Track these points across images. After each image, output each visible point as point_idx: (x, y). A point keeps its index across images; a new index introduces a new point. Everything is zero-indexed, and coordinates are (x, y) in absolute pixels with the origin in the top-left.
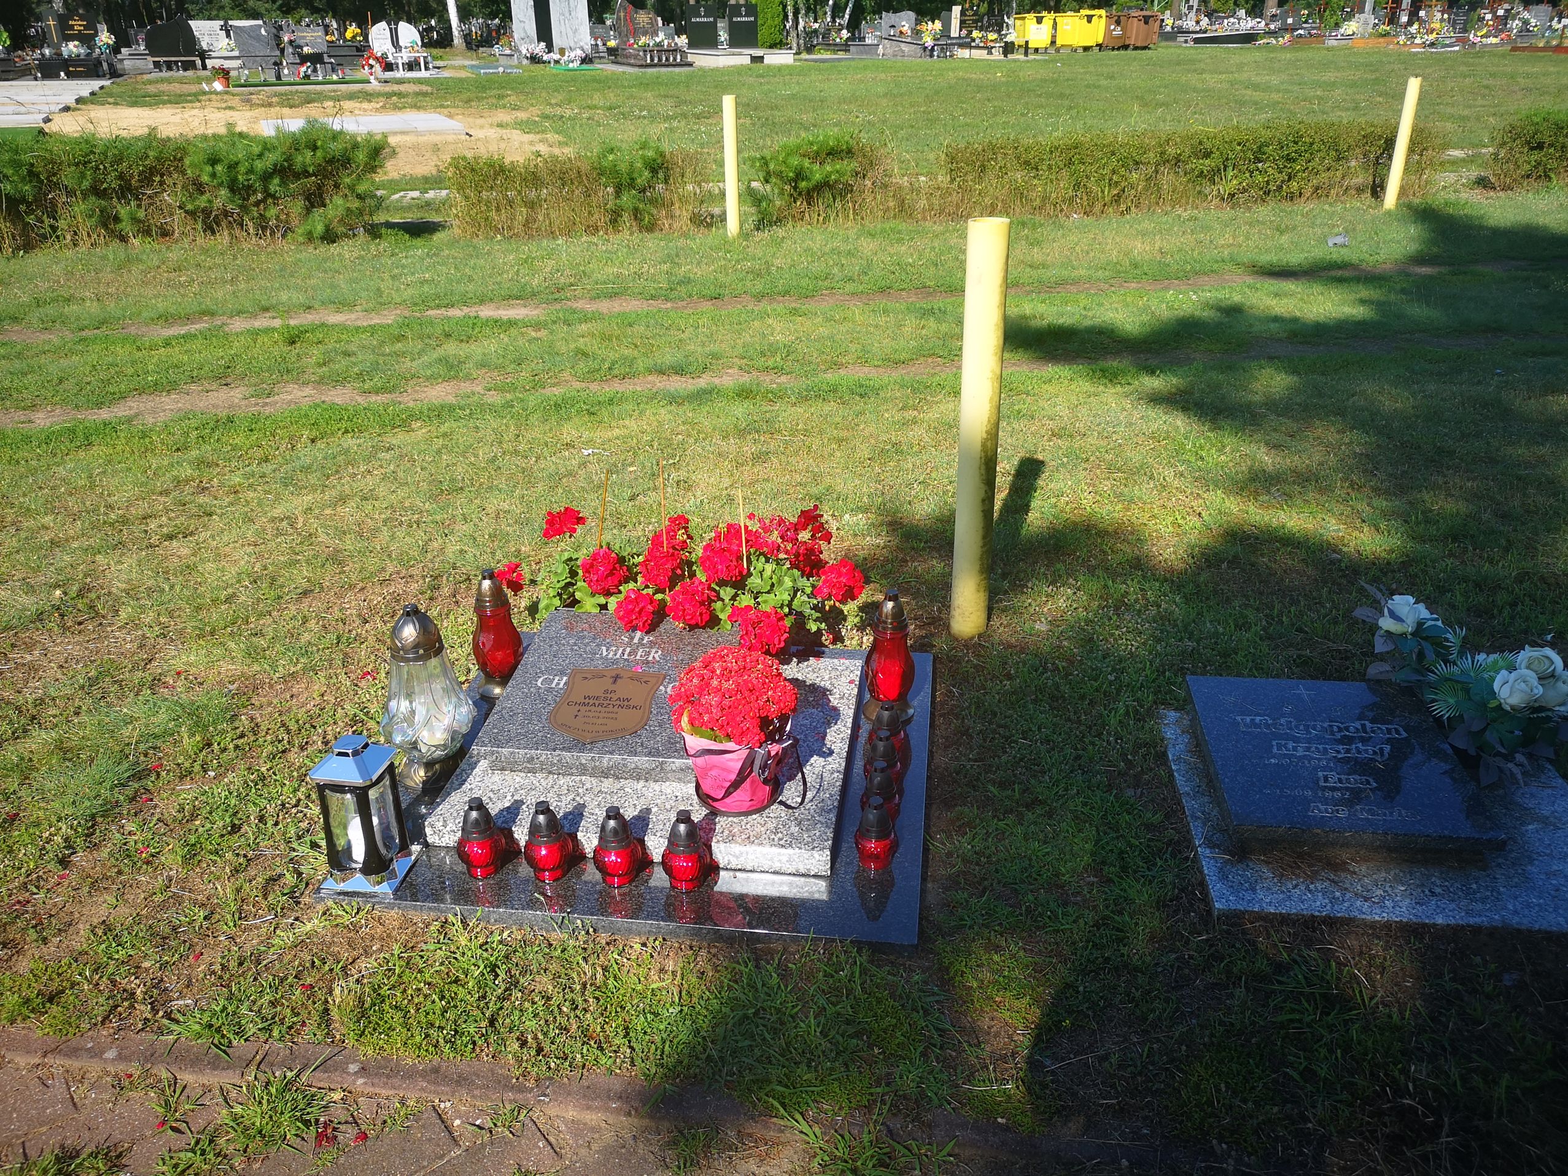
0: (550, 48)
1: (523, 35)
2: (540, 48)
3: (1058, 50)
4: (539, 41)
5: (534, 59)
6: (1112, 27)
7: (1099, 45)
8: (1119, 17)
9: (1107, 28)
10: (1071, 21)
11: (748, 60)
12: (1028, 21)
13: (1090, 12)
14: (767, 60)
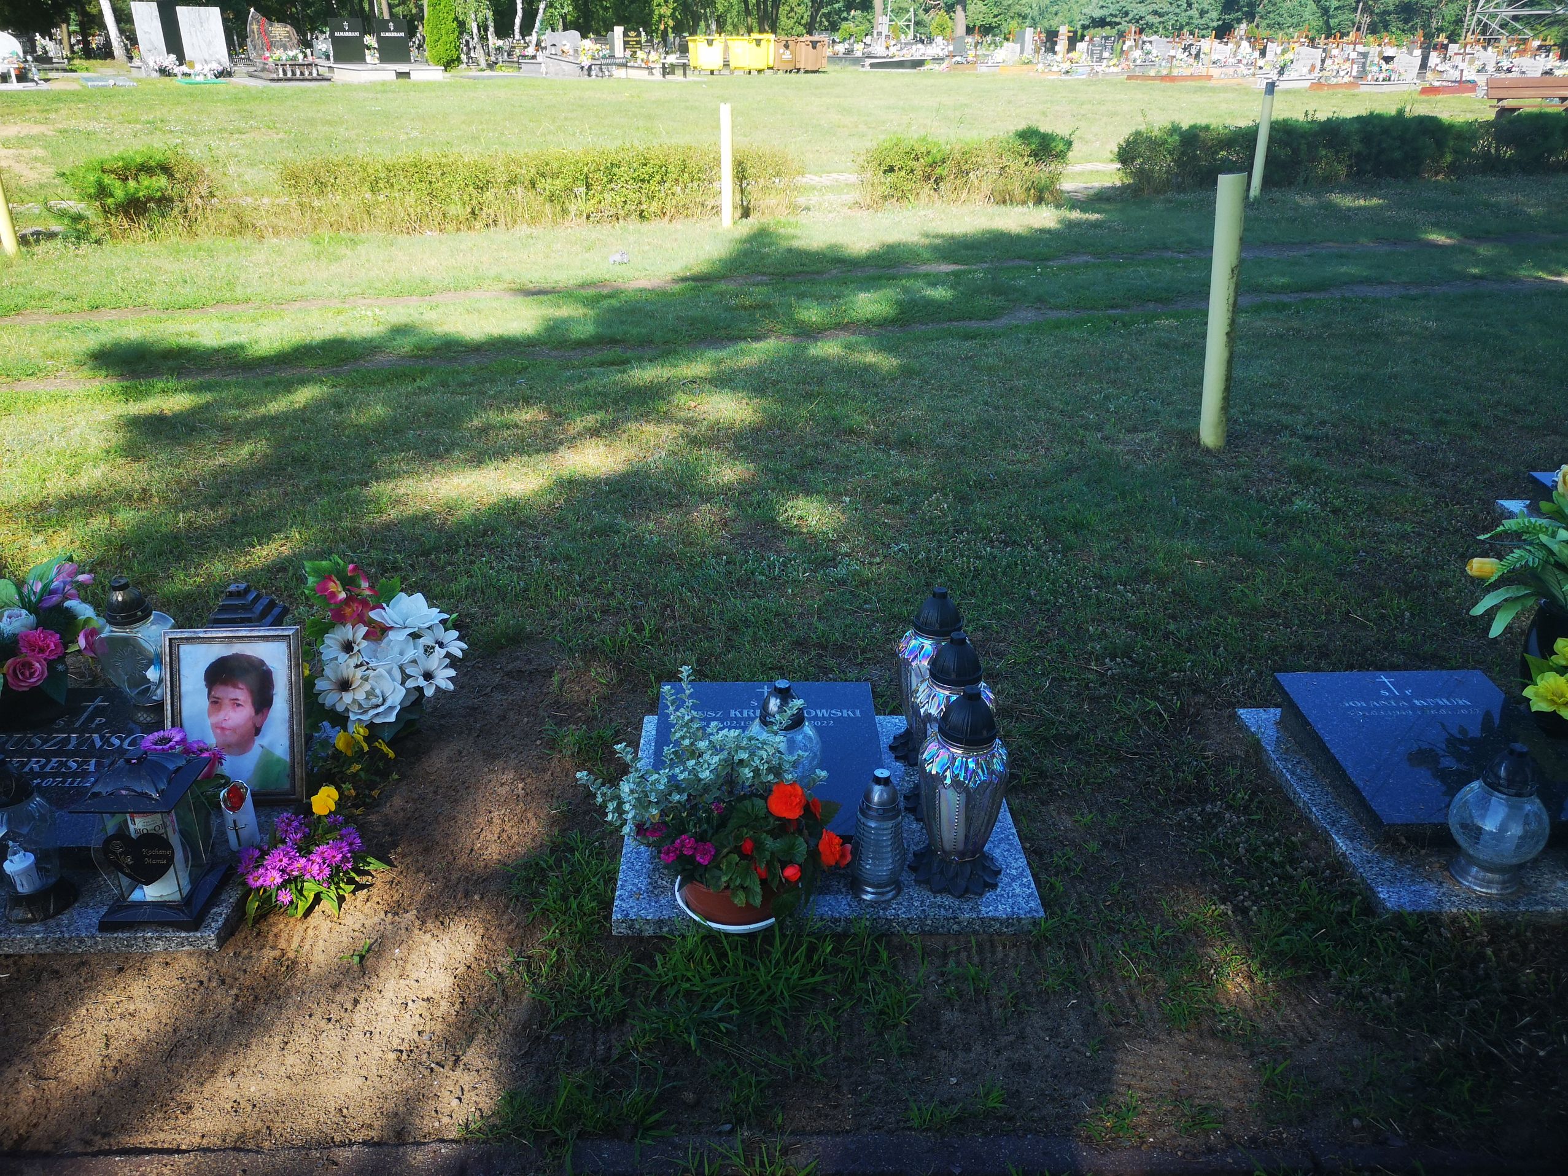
0: (181, 60)
1: (149, 47)
2: (170, 60)
4: (169, 52)
5: (164, 72)
6: (781, 51)
7: (771, 68)
8: (787, 41)
9: (776, 52)
10: (742, 44)
11: (393, 75)
12: (698, 43)
13: (757, 36)
14: (414, 76)
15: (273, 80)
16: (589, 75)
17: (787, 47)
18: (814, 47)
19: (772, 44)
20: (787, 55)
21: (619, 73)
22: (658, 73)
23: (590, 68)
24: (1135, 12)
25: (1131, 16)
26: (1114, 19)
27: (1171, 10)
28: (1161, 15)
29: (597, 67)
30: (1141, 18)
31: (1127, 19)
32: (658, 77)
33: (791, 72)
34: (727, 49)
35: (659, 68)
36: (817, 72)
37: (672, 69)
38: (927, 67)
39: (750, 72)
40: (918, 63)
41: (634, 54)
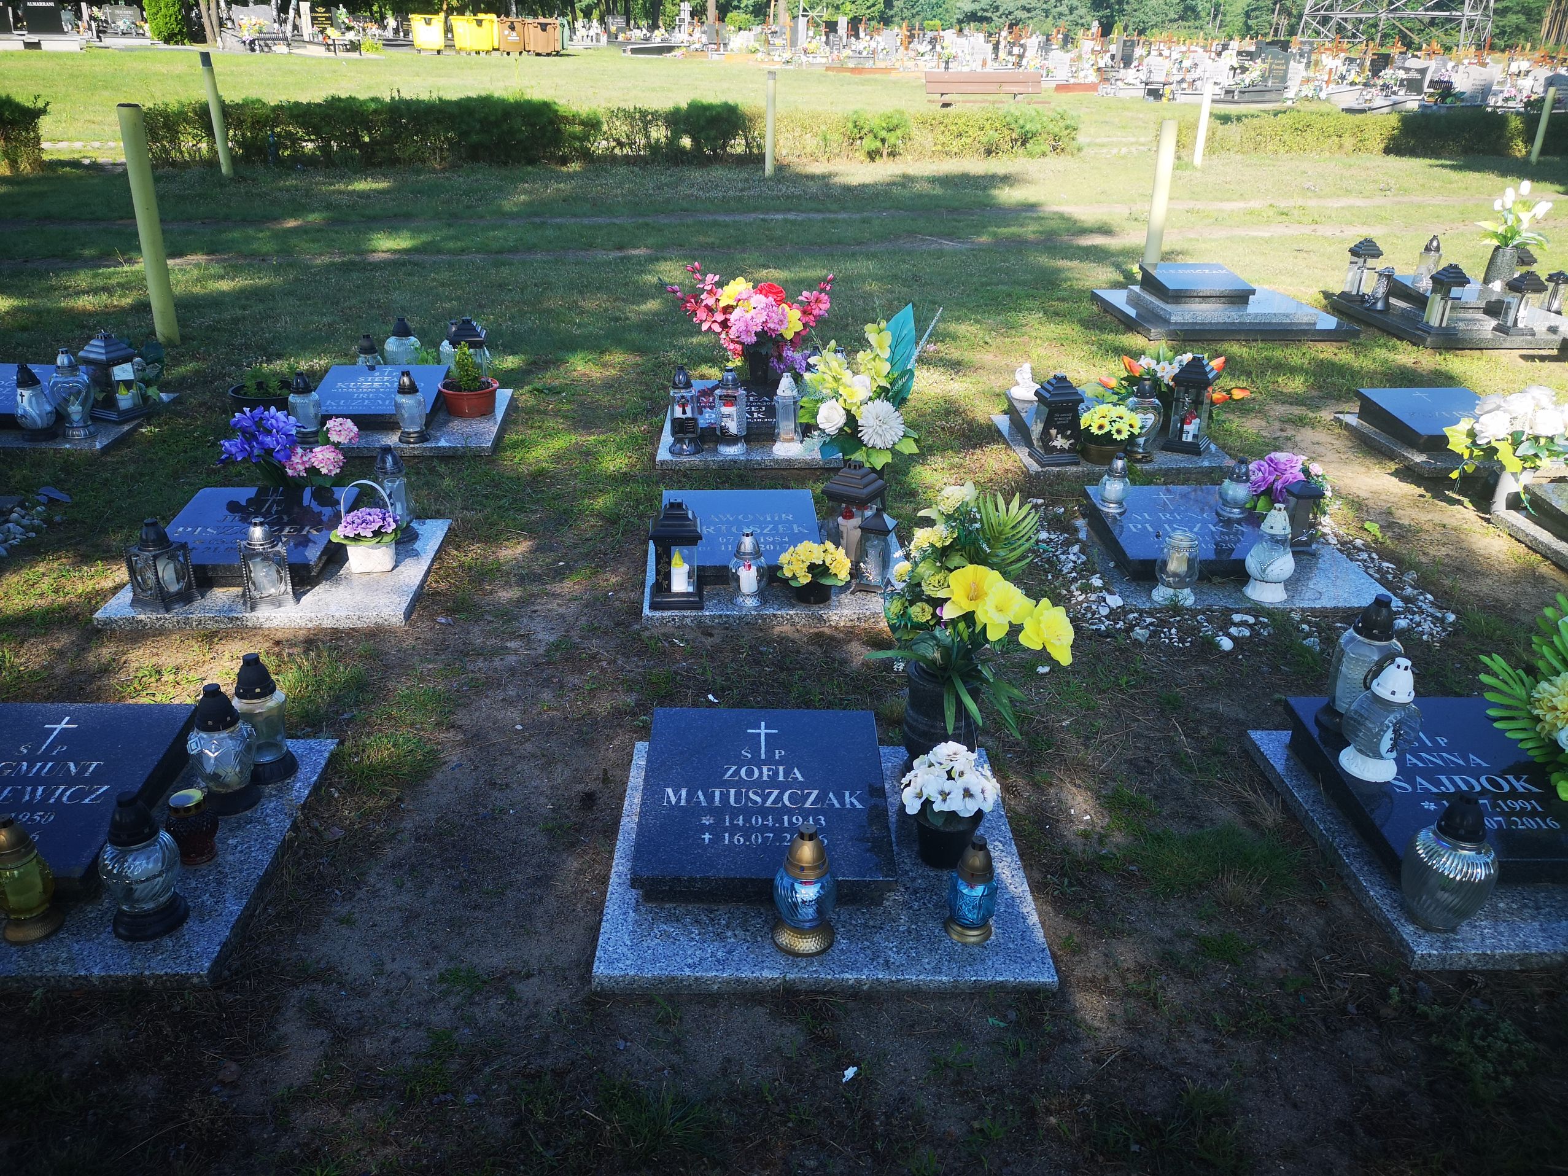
3: (458, 52)
6: (506, 32)
7: (498, 50)
8: (512, 23)
9: (501, 33)
10: (462, 24)
11: (21, 46)
12: (417, 21)
13: (481, 16)
14: (45, 45)
16: (253, 50)
17: (512, 28)
18: (544, 30)
19: (496, 24)
20: (514, 37)
21: (281, 48)
22: (332, 48)
23: (252, 43)
24: (1005, 6)
25: (1001, 10)
26: (985, 14)
27: (1038, 5)
29: (262, 43)
30: (1010, 13)
31: (998, 14)
32: (332, 54)
33: (521, 53)
34: (448, 29)
35: (334, 45)
36: (548, 55)
37: (354, 47)
38: (673, 53)
39: (478, 53)
40: (670, 49)
41: (322, 32)
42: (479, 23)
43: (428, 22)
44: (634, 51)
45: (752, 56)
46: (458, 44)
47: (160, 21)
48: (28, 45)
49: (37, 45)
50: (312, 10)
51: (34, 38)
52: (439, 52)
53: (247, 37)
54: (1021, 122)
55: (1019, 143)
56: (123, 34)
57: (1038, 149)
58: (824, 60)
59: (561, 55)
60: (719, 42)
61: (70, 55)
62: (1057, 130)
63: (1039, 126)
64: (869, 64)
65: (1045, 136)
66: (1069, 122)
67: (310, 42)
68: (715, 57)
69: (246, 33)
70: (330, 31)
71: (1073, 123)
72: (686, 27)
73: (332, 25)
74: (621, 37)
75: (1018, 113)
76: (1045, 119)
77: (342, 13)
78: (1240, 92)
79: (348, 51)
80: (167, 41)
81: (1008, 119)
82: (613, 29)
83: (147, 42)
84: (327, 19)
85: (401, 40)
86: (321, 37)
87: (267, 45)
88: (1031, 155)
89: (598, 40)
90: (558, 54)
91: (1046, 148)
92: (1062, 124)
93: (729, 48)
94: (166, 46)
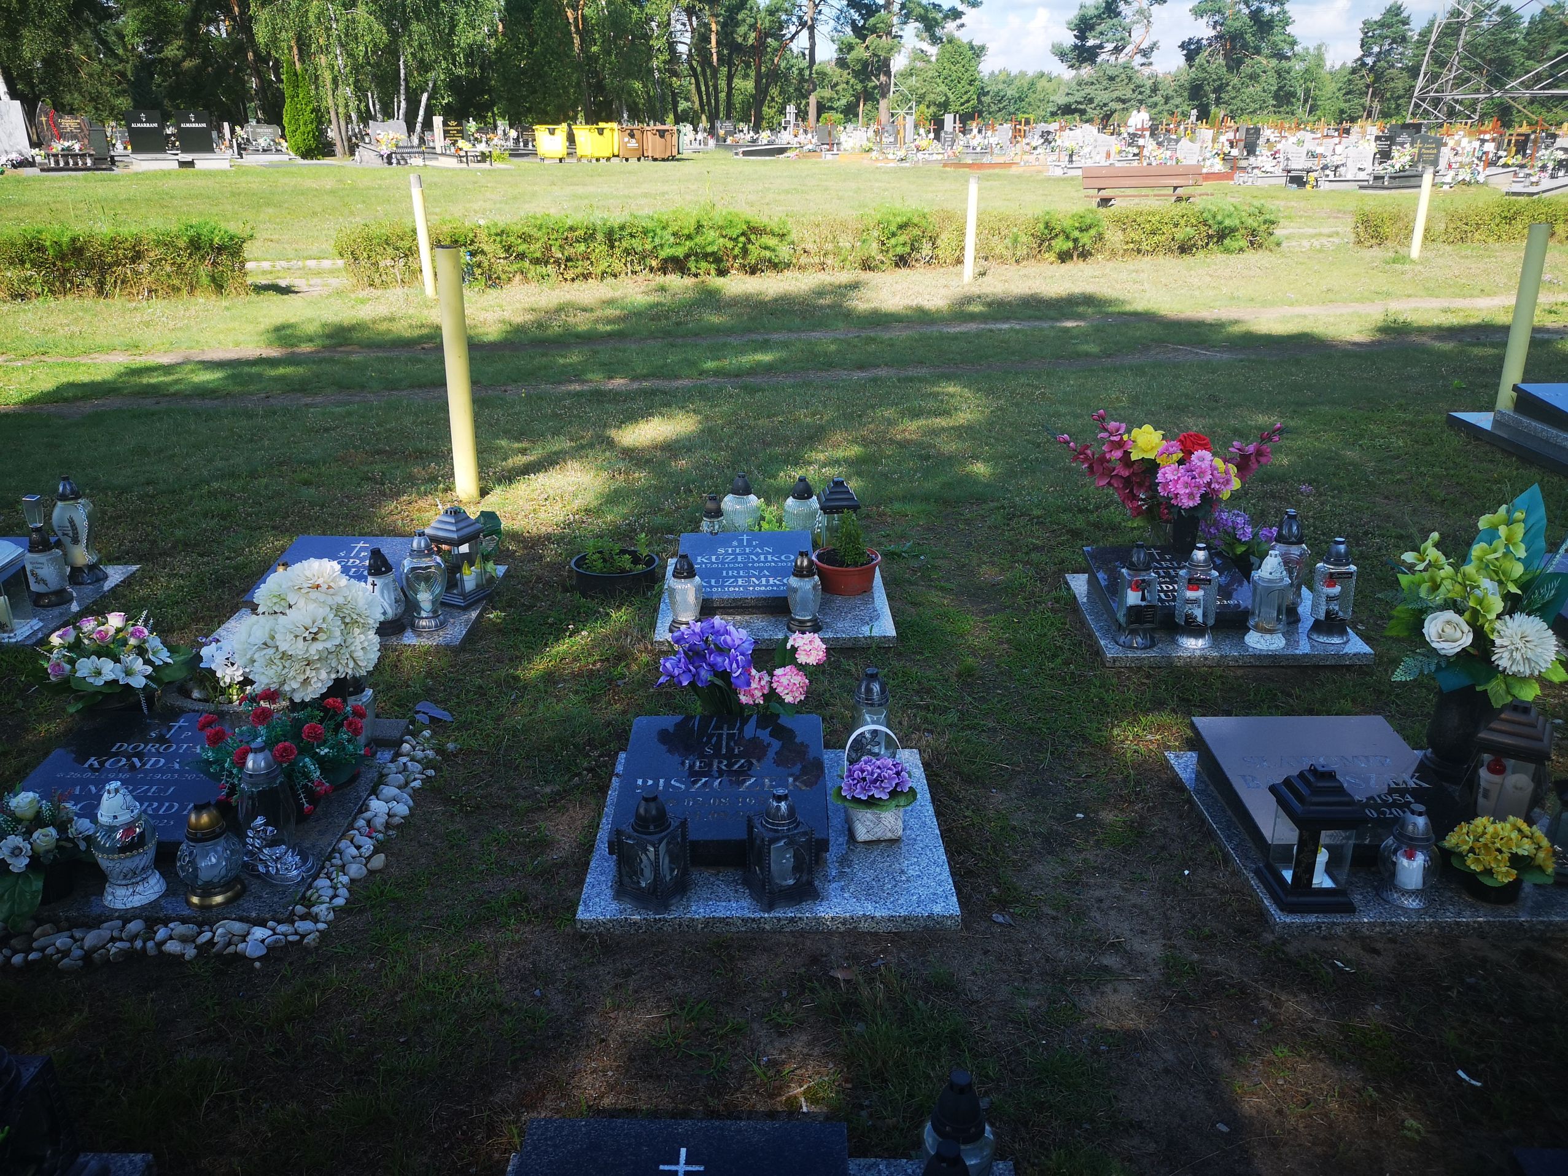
3: (579, 160)
6: (626, 139)
7: (617, 156)
8: (632, 130)
9: (621, 140)
10: (584, 133)
11: (176, 165)
12: (541, 132)
13: (602, 125)
14: (199, 164)
15: (42, 170)
16: (390, 163)
17: (632, 136)
18: (662, 136)
19: (616, 133)
20: (633, 144)
21: (416, 161)
22: (464, 159)
23: (389, 157)
28: (1124, 101)
29: (399, 157)
32: (464, 165)
33: (639, 159)
34: (571, 139)
35: (467, 156)
36: (668, 160)
37: (484, 157)
38: (786, 155)
39: (598, 160)
40: (782, 151)
41: (454, 143)
42: (601, 132)
43: (552, 132)
44: (745, 153)
45: (865, 155)
46: (579, 152)
47: (299, 137)
48: (183, 164)
49: (191, 164)
50: (445, 124)
51: (188, 157)
52: (561, 160)
53: (385, 150)
54: (1219, 218)
55: (1215, 240)
56: (264, 150)
57: (1236, 245)
58: (940, 157)
59: (678, 160)
60: (830, 143)
61: (224, 173)
62: (1255, 225)
63: (1237, 222)
64: (986, 159)
65: (1243, 231)
66: (1268, 217)
67: (442, 154)
68: (829, 157)
69: (384, 147)
70: (461, 143)
71: (1272, 217)
72: (791, 128)
73: (463, 138)
74: (729, 140)
75: (1215, 209)
76: (1244, 214)
77: (472, 126)
78: (1390, 177)
79: (479, 162)
80: (304, 156)
81: (1205, 215)
82: (722, 132)
83: (286, 158)
84: (458, 132)
85: (522, 150)
86: (453, 149)
87: (404, 159)
88: (1228, 251)
89: (706, 144)
90: (673, 159)
91: (1243, 243)
92: (1261, 219)
93: (842, 148)
94: (306, 162)
